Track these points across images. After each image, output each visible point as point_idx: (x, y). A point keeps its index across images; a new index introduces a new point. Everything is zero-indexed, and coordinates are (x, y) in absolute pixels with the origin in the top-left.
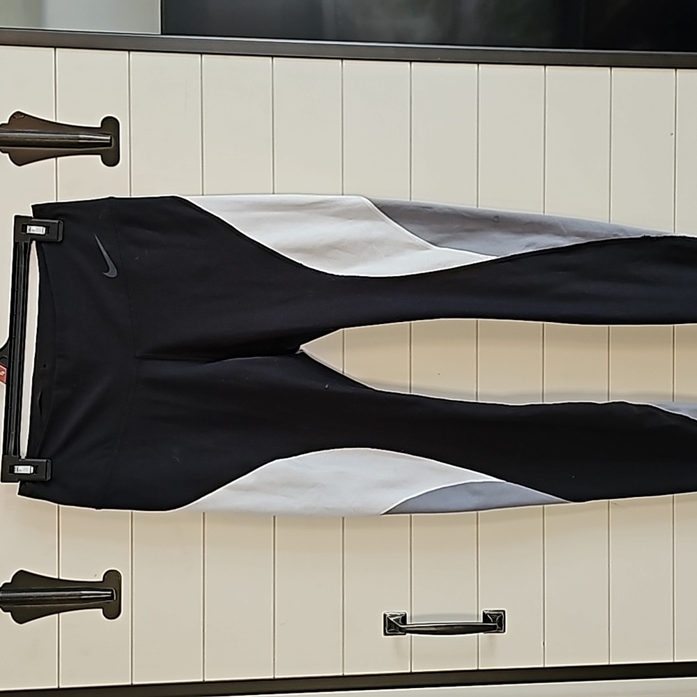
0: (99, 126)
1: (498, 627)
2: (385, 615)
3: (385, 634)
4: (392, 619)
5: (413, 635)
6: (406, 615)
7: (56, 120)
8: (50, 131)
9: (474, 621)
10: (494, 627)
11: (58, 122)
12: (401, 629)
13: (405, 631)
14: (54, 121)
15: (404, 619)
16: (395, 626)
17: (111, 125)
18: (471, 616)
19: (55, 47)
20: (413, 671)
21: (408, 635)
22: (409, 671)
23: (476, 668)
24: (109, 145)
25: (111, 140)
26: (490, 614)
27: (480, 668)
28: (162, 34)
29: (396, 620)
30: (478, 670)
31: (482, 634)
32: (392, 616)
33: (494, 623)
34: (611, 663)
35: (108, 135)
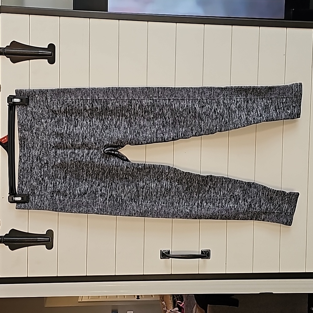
0: (47, 47)
1: (207, 256)
2: (161, 251)
3: (161, 258)
4: (164, 252)
5: (173, 259)
6: (169, 251)
7: (29, 44)
8: (27, 49)
9: (197, 254)
10: (205, 257)
11: (30, 45)
12: (167, 256)
13: (169, 257)
14: (28, 45)
15: (169, 252)
16: (165, 255)
17: (52, 47)
18: (197, 252)
19: (29, 14)
20: (172, 273)
21: (170, 259)
22: (170, 273)
23: (198, 273)
24: (51, 55)
25: (52, 53)
26: (204, 251)
27: (200, 273)
28: (73, 10)
29: (166, 253)
30: (199, 274)
31: (200, 259)
32: (164, 251)
33: (205, 255)
34: (254, 272)
35: (50, 51)
